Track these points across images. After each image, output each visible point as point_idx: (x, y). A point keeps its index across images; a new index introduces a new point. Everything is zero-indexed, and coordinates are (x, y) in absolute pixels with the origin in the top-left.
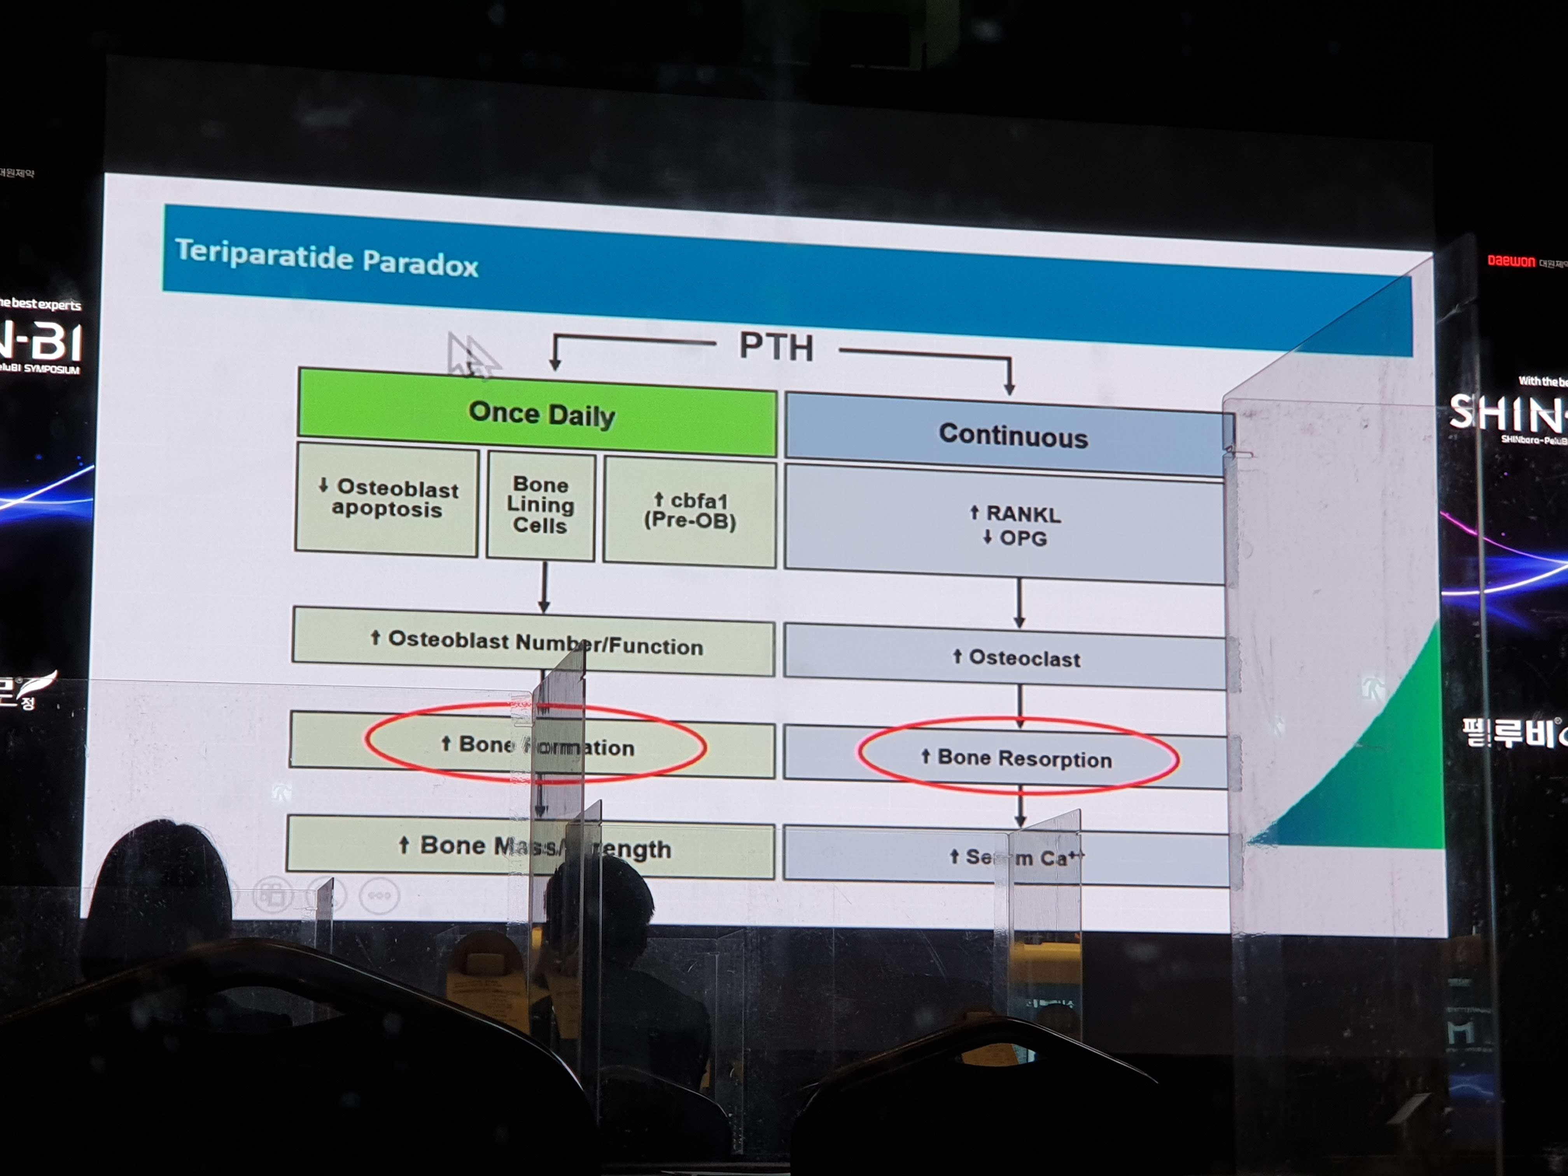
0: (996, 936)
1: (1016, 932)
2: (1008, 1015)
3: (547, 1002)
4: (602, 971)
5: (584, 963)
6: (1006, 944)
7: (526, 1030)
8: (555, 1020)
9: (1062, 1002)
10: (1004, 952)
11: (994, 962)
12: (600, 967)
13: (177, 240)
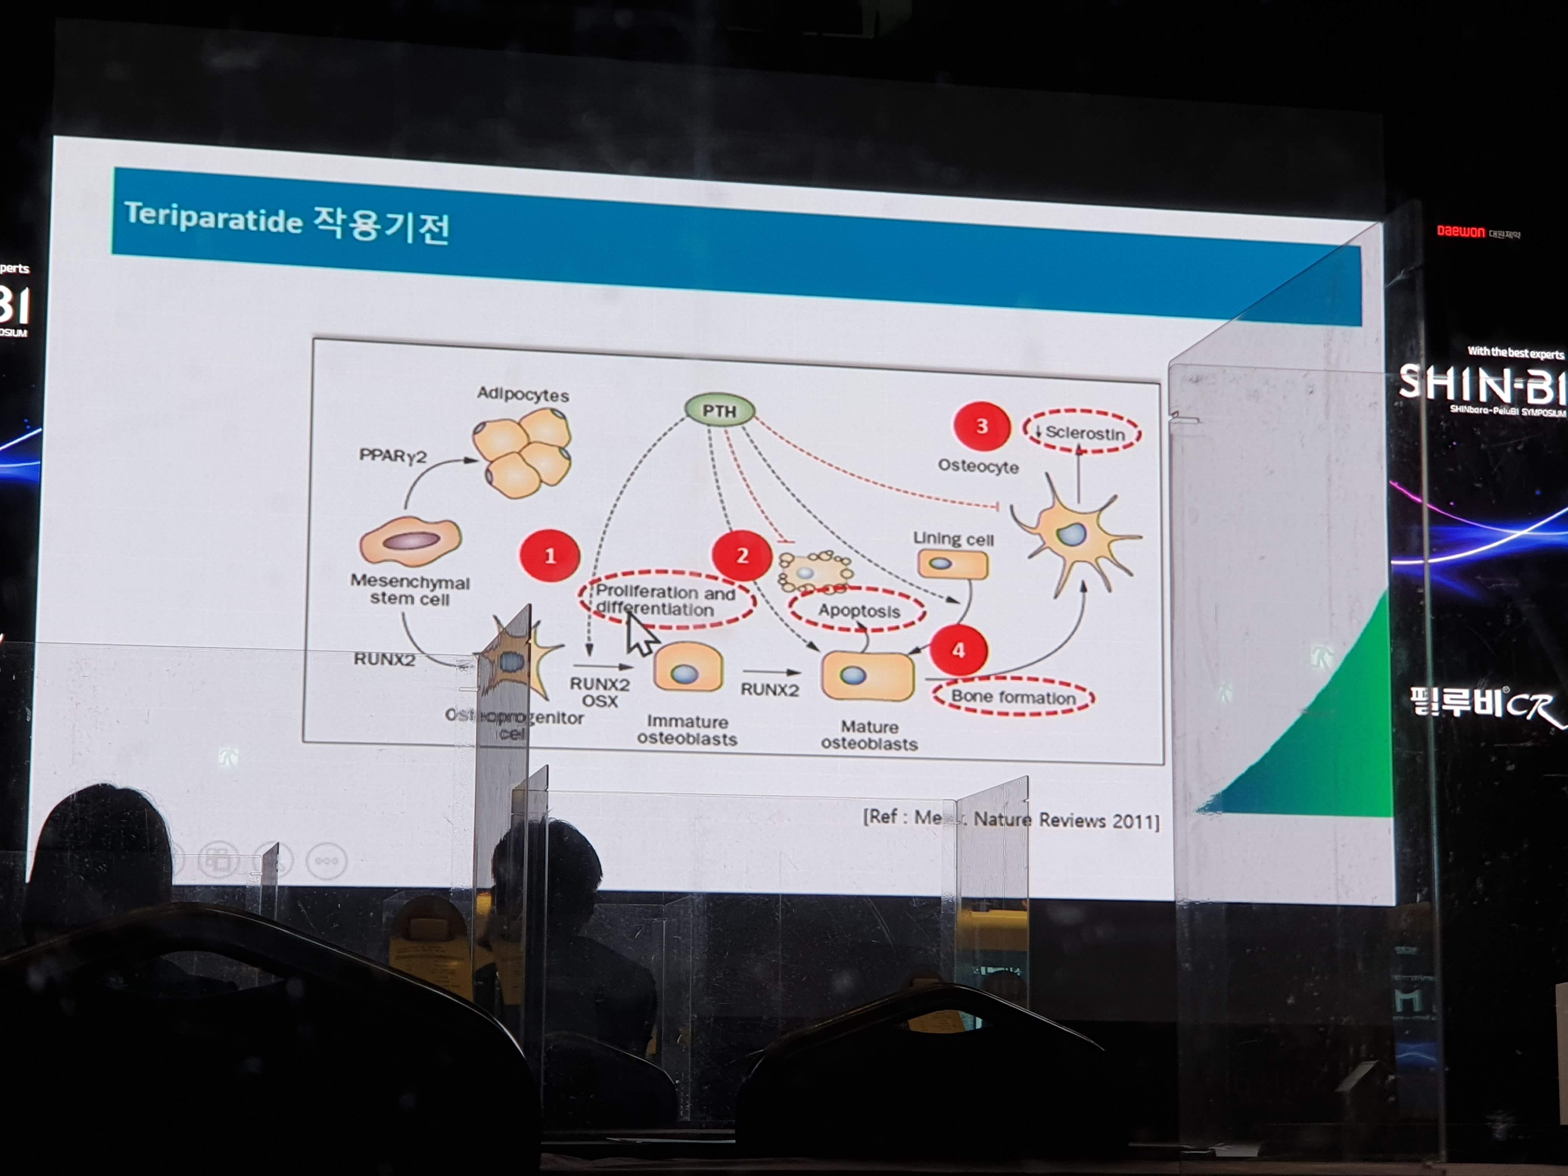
0: (943, 903)
1: (964, 899)
2: (955, 982)
3: (491, 969)
4: (547, 937)
5: (529, 928)
6: (953, 911)
7: (469, 996)
8: (499, 986)
9: (1009, 969)
10: (951, 918)
11: (942, 928)
12: (546, 933)
13: (127, 203)
